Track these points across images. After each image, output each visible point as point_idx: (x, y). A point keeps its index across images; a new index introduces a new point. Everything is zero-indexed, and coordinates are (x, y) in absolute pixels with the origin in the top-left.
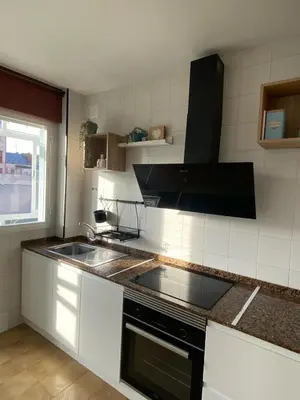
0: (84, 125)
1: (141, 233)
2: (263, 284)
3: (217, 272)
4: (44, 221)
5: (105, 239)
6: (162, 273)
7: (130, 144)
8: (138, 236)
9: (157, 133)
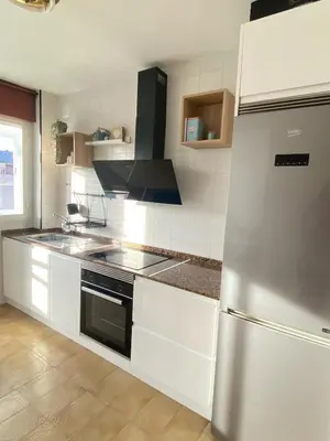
0: (55, 125)
1: (108, 223)
2: (192, 256)
3: (163, 251)
5: (78, 229)
6: (124, 256)
7: (94, 143)
8: (105, 226)
9: (118, 133)
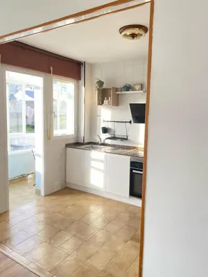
0: (98, 82)
4: (73, 133)
7: (123, 92)
8: (127, 139)
9: (137, 87)
